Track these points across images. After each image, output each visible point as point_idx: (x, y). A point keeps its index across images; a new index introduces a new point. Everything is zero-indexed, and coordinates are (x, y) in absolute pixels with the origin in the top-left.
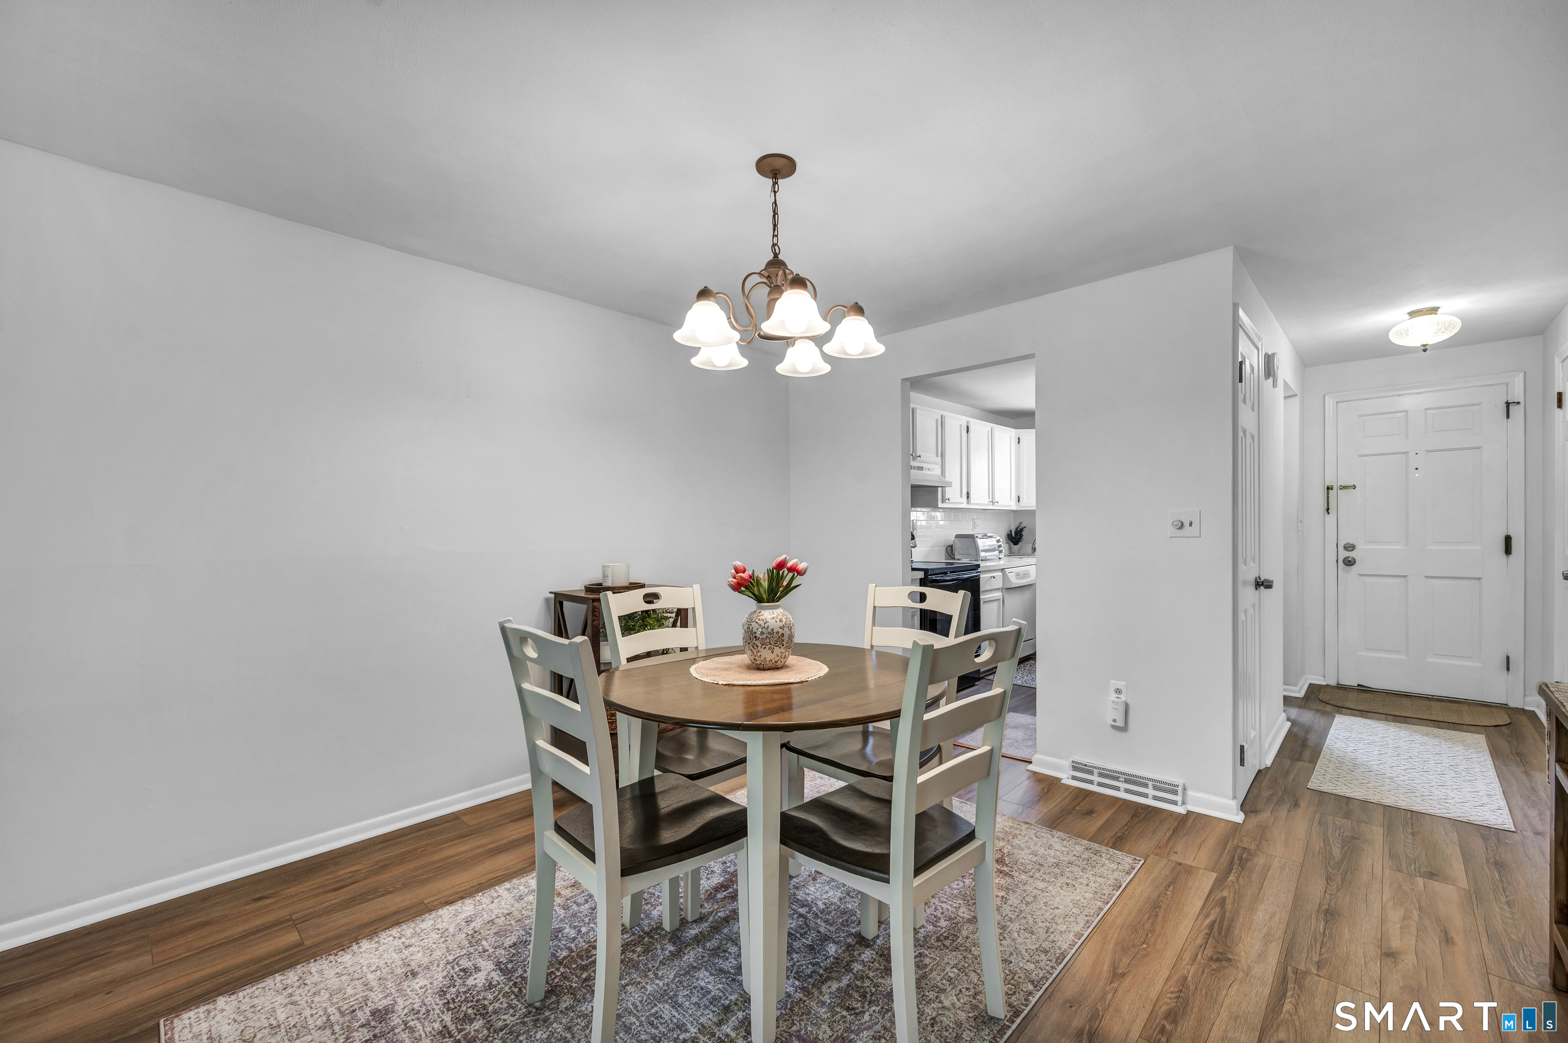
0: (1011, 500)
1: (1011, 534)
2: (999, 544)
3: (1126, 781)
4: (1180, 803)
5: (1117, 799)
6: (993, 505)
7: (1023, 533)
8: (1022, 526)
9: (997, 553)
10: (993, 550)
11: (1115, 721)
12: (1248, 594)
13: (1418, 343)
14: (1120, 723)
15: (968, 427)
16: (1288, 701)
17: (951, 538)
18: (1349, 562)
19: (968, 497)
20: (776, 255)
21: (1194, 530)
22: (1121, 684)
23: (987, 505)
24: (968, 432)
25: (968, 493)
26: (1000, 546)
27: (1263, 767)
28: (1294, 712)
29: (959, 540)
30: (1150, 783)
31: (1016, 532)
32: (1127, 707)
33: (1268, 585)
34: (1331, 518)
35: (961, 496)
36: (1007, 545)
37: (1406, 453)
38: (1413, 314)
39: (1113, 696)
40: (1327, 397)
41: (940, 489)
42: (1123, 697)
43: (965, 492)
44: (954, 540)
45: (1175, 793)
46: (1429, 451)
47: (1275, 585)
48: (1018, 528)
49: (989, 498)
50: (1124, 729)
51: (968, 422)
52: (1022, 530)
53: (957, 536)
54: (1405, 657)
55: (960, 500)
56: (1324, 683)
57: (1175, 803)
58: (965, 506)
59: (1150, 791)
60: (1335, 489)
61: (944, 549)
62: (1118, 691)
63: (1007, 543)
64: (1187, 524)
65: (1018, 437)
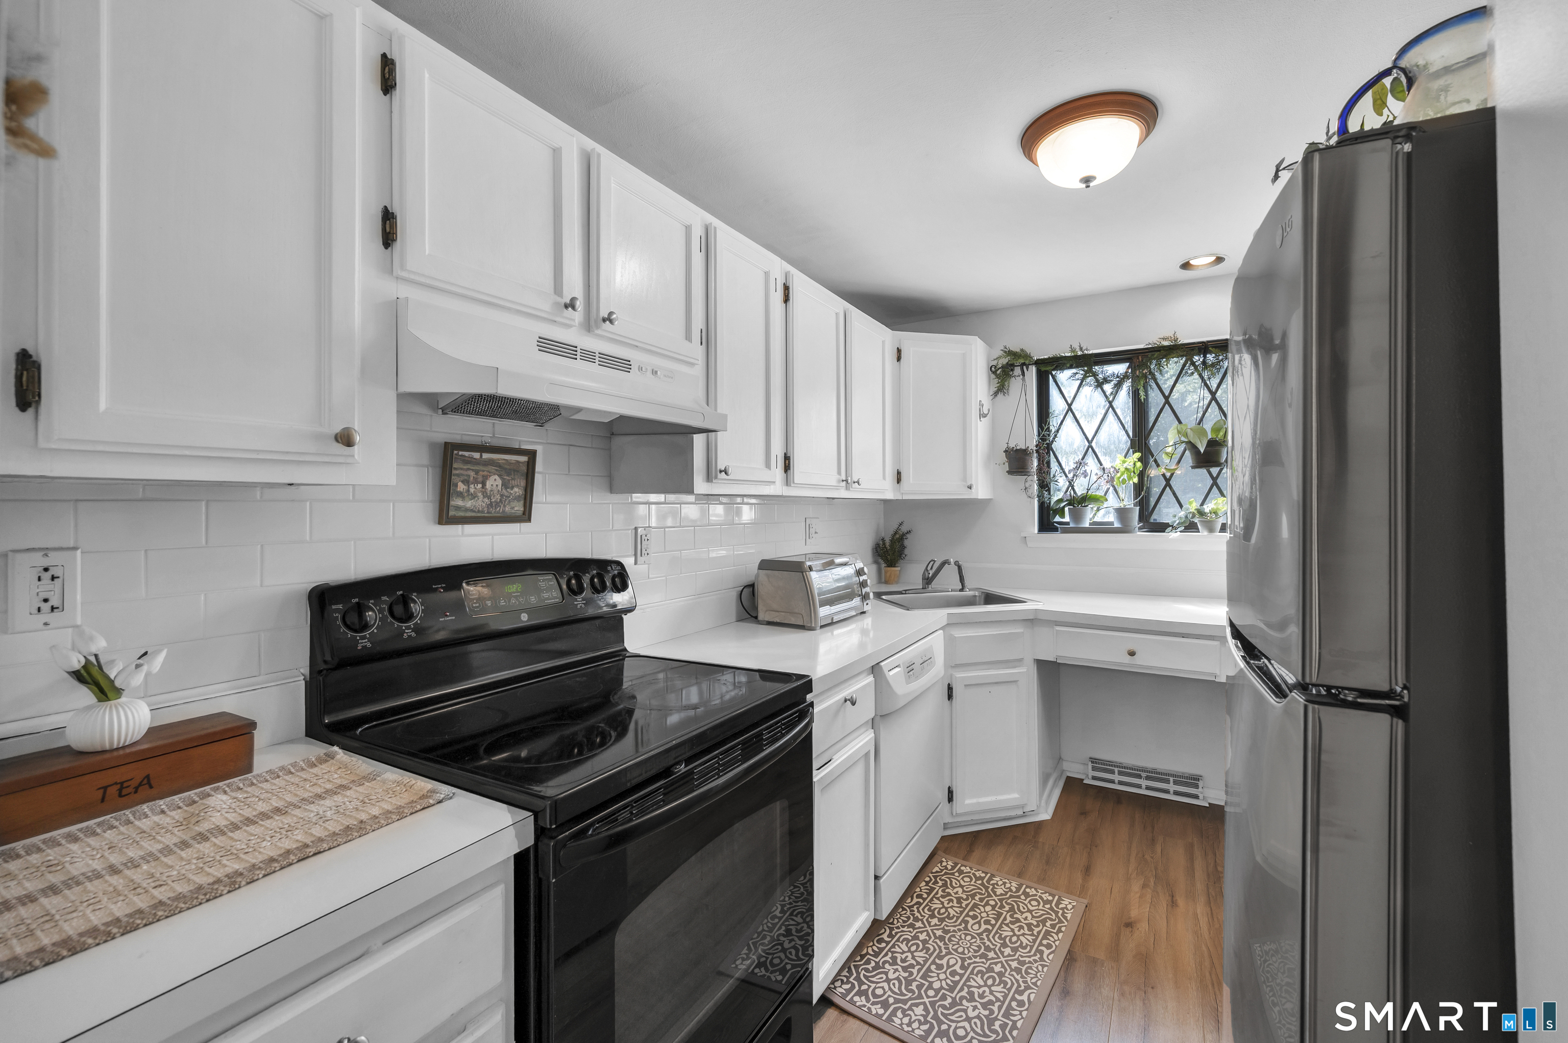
0: (884, 478)
1: (884, 544)
2: (862, 578)
6: (847, 488)
7: (906, 542)
8: (904, 529)
9: (856, 601)
10: (849, 597)
15: (786, 288)
17: (751, 569)
19: (787, 468)
23: (836, 488)
24: (786, 299)
25: (787, 459)
26: (863, 584)
29: (768, 576)
31: (893, 541)
35: (768, 465)
36: (874, 567)
41: (699, 440)
43: (777, 451)
44: (757, 576)
48: (896, 533)
49: (839, 473)
51: (787, 275)
53: (766, 565)
55: (766, 475)
58: (777, 488)
61: (734, 594)
63: (876, 562)
65: (898, 348)
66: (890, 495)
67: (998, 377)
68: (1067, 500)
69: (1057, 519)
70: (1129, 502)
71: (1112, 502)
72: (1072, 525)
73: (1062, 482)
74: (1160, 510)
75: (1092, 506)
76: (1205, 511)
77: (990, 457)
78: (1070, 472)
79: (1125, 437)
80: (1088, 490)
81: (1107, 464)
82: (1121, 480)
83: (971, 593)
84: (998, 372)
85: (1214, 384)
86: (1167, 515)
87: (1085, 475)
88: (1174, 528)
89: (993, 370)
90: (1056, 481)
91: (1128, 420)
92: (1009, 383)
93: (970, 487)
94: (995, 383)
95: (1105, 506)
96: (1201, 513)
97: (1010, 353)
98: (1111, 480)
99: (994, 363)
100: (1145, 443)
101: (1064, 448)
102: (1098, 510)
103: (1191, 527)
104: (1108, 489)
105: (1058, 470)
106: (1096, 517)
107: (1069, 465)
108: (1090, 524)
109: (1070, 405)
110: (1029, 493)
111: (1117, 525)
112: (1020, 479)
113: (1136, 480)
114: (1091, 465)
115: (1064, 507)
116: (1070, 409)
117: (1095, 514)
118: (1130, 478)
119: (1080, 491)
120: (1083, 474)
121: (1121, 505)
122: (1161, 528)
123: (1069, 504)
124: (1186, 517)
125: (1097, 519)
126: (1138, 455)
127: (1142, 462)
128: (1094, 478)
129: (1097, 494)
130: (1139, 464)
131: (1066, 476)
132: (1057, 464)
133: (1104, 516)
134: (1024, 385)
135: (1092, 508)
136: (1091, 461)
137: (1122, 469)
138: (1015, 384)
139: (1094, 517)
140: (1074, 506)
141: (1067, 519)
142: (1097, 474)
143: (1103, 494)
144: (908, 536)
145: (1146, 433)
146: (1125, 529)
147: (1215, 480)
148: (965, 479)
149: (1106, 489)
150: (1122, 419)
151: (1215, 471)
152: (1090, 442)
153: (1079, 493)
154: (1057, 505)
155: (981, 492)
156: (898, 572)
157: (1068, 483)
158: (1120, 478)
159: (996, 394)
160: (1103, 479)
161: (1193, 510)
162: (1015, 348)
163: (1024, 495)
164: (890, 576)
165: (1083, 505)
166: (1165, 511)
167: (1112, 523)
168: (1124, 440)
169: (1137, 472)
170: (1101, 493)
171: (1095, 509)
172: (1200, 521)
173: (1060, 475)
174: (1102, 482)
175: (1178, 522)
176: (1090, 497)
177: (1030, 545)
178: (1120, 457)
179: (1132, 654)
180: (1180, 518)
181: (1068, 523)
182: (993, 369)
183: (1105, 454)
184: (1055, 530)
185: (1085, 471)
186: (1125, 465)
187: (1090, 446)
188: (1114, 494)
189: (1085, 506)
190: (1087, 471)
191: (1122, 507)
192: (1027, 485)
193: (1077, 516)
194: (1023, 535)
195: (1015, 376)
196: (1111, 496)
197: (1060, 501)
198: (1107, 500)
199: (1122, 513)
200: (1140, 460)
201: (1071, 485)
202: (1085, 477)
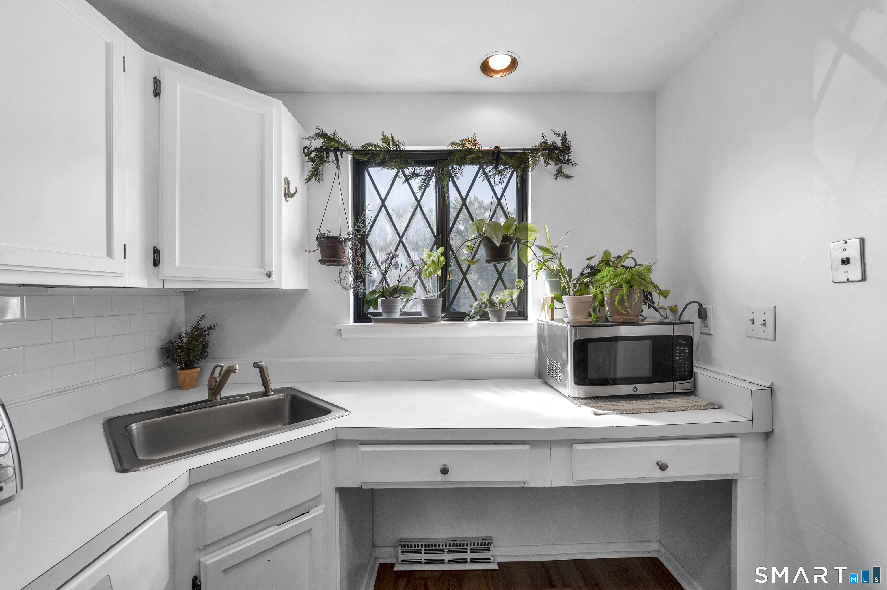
1: (181, 342)
7: (208, 339)
36: (162, 371)
65: (155, 78)
66: (138, 282)
67: (311, 160)
68: (380, 292)
69: (371, 310)
70: (433, 294)
71: (420, 293)
72: (384, 316)
73: (376, 274)
74: (458, 301)
75: (402, 297)
76: (495, 301)
77: (298, 244)
78: (382, 264)
79: (429, 235)
80: (399, 281)
81: (415, 257)
82: (427, 272)
83: (276, 397)
84: (313, 155)
85: (499, 190)
86: (464, 305)
87: (396, 266)
88: (472, 318)
89: (306, 152)
90: (370, 273)
91: (433, 218)
92: (323, 167)
93: (269, 275)
94: (309, 166)
95: (414, 297)
96: (491, 303)
97: (323, 136)
98: (419, 273)
99: (306, 143)
100: (447, 240)
101: (378, 242)
102: (408, 301)
103: (484, 317)
104: (416, 281)
105: (372, 263)
106: (406, 308)
107: (381, 257)
108: (401, 315)
109: (383, 201)
110: (344, 284)
111: (424, 315)
112: (334, 270)
113: (439, 273)
114: (402, 259)
115: (377, 298)
116: (383, 205)
117: (405, 305)
118: (435, 272)
119: (392, 283)
120: (394, 265)
121: (427, 296)
122: (460, 317)
123: (382, 295)
124: (480, 307)
125: (406, 310)
126: (441, 250)
127: (445, 257)
128: (404, 270)
129: (407, 285)
130: (442, 259)
131: (379, 267)
132: (371, 257)
133: (413, 306)
134: (338, 172)
135: (402, 299)
136: (401, 252)
137: (429, 262)
138: (329, 169)
139: (404, 307)
140: (386, 298)
141: (380, 310)
142: (406, 267)
143: (412, 286)
144: (211, 331)
145: (448, 231)
146: (431, 319)
147: (500, 274)
148: (262, 265)
149: (414, 282)
150: (428, 218)
151: (500, 266)
152: (401, 237)
153: (391, 285)
154: (371, 296)
155: (287, 281)
156: (196, 375)
157: (381, 276)
158: (426, 270)
159: (309, 179)
160: (412, 271)
161: (485, 300)
162: (328, 131)
163: (339, 286)
164: (184, 380)
165: (395, 296)
166: (462, 301)
167: (419, 314)
168: (429, 238)
169: (441, 266)
170: (410, 285)
171: (405, 300)
172: (490, 310)
173: (374, 267)
174: (412, 274)
175: (473, 311)
176: (400, 289)
177: (344, 336)
178: (427, 251)
179: (445, 471)
180: (476, 308)
181: (380, 314)
182: (306, 150)
183: (414, 250)
184: (370, 320)
185: (396, 263)
186: (431, 258)
187: (401, 242)
188: (421, 287)
189: (396, 298)
190: (398, 263)
191: (429, 298)
192: (342, 277)
193: (389, 308)
194: (338, 327)
195: (329, 162)
196: (419, 288)
197: (374, 292)
198: (415, 292)
199: (428, 304)
200: (443, 254)
201: (384, 278)
202: (396, 268)
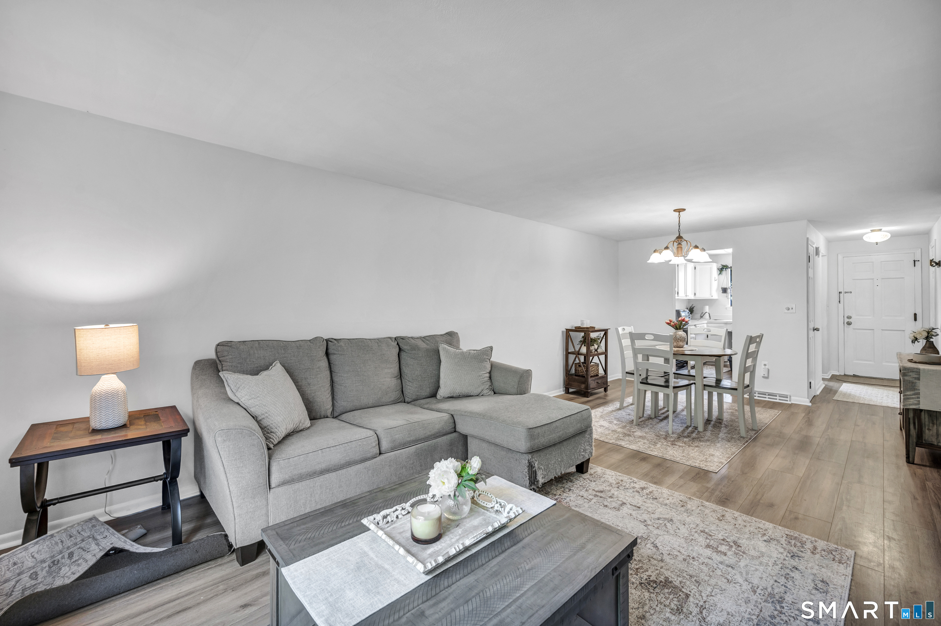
0: (692, 295)
2: (688, 314)
3: (768, 395)
4: (789, 400)
5: (766, 401)
6: (686, 297)
7: (694, 309)
8: (693, 306)
11: (764, 375)
12: (811, 332)
13: (875, 241)
14: (766, 375)
16: (824, 379)
18: (849, 324)
19: (678, 294)
20: (679, 235)
21: (794, 311)
22: (766, 363)
25: (678, 292)
27: (816, 395)
28: (826, 383)
30: (778, 395)
32: (769, 370)
33: (817, 330)
34: (841, 305)
37: (873, 279)
38: (872, 231)
39: (763, 367)
40: (839, 255)
42: (767, 367)
45: (787, 397)
46: (882, 279)
47: (820, 330)
49: (685, 294)
50: (767, 378)
52: (693, 308)
54: (873, 363)
56: (839, 374)
57: (787, 401)
59: (778, 398)
60: (843, 293)
62: (765, 365)
64: (791, 308)
65: (695, 267)
66: (693, 298)
67: (720, 270)
77: (717, 289)
89: (718, 269)
92: (722, 272)
93: (712, 296)
94: (719, 272)
97: (723, 265)
112: (725, 294)
134: (726, 274)
138: (724, 272)
148: (711, 294)
155: (715, 296)
159: (719, 274)
162: (724, 264)
177: (728, 309)
194: (726, 307)
